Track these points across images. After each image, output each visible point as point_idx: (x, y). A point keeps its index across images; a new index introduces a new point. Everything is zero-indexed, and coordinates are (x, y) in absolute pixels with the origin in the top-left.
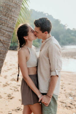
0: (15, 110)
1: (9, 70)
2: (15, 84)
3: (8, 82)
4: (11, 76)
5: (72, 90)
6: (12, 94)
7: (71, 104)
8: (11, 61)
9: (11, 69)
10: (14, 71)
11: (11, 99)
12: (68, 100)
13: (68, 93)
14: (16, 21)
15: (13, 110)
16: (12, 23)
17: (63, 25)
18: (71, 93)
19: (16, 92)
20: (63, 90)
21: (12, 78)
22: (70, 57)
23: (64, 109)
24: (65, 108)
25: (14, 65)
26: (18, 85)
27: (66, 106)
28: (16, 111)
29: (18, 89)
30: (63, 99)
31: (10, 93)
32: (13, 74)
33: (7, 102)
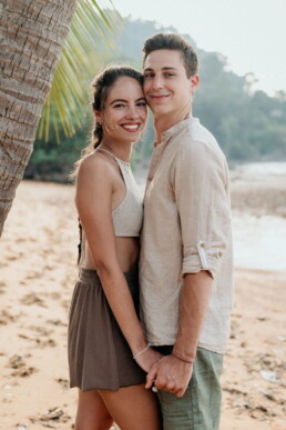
0: (42, 420)
1: (13, 259)
2: (40, 317)
3: (10, 307)
4: (22, 283)
5: (272, 344)
6: (29, 356)
7: (270, 398)
8: (20, 225)
9: (21, 254)
10: (33, 265)
11: (25, 374)
12: (256, 384)
13: (258, 355)
14: (55, 58)
15: (32, 420)
16: (39, 65)
17: (236, 76)
18: (268, 355)
19: (42, 348)
20: (237, 342)
21: (28, 293)
22: (263, 211)
23: (241, 416)
24: (246, 416)
25: (33, 240)
26: (50, 322)
27: (246, 407)
28: (46, 423)
29: (52, 337)
30: (237, 380)
31: (21, 354)
32: (29, 278)
33: (8, 387)
